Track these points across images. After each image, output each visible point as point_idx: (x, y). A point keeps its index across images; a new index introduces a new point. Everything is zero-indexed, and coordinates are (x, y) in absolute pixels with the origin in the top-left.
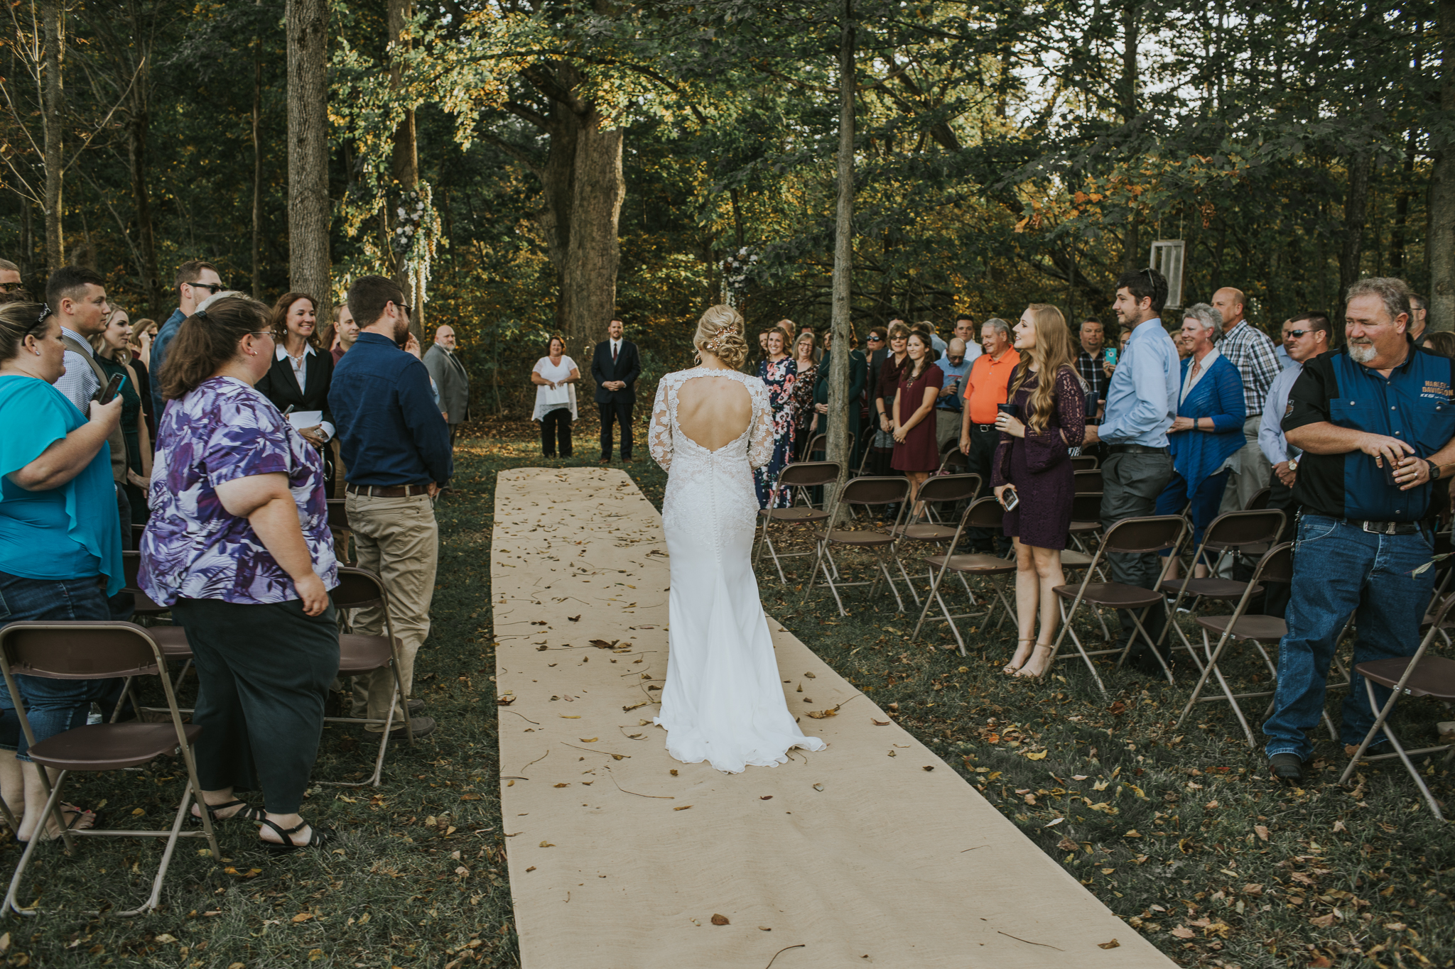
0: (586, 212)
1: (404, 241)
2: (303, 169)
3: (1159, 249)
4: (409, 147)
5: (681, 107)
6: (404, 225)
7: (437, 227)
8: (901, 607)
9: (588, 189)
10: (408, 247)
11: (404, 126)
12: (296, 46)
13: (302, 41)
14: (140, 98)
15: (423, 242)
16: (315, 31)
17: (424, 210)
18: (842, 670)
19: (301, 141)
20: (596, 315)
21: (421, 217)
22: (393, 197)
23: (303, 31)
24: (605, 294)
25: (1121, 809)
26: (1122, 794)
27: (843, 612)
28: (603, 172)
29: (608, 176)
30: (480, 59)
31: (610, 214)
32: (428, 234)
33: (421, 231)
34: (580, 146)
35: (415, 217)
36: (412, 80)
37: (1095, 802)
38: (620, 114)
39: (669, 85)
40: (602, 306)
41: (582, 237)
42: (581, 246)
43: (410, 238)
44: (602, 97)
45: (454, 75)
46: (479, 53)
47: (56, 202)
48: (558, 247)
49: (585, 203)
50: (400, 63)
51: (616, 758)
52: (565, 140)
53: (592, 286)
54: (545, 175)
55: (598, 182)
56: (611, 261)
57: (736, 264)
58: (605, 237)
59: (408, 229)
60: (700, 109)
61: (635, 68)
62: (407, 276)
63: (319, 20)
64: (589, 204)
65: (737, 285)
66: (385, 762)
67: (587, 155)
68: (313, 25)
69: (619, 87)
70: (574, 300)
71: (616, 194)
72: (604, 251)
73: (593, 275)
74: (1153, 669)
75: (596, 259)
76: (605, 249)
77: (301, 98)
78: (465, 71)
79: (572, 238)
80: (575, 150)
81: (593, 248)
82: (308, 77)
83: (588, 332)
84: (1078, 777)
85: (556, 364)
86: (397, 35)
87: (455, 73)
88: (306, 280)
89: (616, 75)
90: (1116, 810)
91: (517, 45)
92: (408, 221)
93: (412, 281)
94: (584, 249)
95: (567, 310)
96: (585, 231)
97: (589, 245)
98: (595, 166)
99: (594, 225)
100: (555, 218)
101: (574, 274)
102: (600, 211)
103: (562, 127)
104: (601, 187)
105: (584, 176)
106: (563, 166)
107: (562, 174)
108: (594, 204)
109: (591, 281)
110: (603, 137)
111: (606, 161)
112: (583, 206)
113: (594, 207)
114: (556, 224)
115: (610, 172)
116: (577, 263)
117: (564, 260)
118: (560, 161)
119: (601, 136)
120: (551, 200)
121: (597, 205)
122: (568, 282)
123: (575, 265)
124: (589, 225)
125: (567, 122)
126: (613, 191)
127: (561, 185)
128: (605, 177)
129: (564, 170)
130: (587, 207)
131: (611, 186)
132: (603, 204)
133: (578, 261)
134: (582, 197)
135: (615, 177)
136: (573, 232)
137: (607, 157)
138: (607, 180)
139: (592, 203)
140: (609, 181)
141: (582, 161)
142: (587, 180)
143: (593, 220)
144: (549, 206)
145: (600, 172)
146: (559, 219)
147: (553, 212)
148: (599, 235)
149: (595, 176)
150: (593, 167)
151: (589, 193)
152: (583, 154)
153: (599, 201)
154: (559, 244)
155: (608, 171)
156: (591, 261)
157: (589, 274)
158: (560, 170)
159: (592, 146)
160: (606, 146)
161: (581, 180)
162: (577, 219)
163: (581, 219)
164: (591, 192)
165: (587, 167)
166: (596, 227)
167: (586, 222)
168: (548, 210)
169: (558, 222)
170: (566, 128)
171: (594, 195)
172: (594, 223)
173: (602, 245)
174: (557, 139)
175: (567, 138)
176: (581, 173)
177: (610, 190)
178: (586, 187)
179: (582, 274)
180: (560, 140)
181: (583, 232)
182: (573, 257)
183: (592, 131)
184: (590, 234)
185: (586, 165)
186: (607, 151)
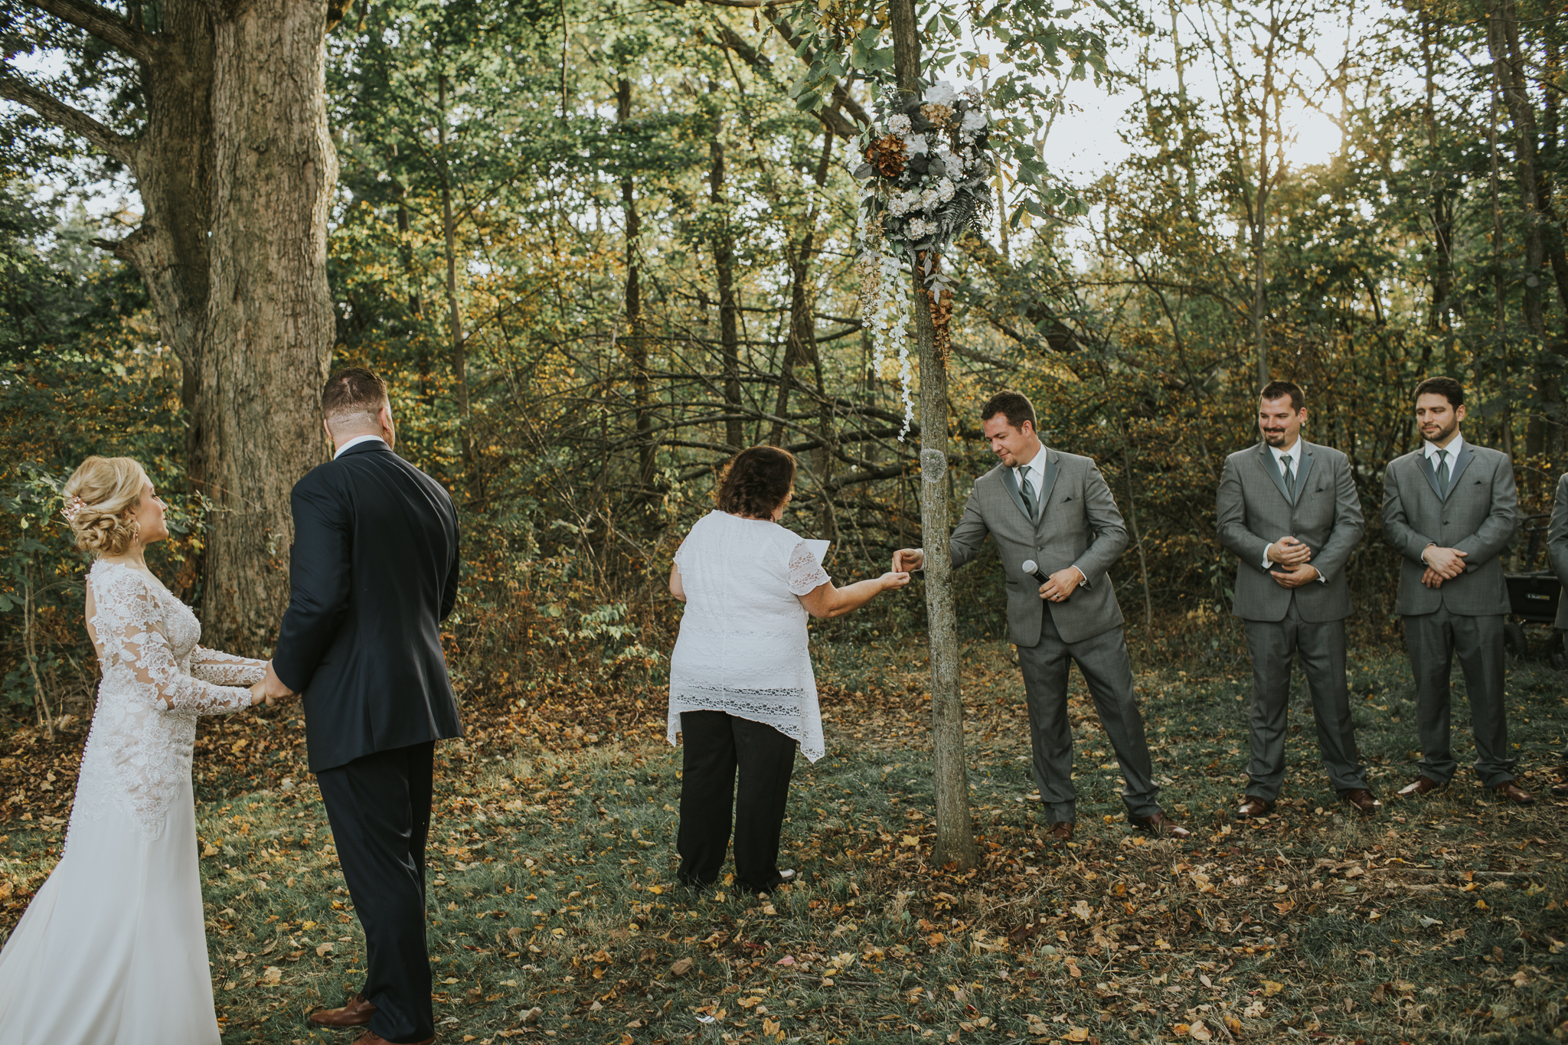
0: (249, 213)
9: (252, 158)
20: (288, 458)
28: (285, 118)
29: (297, 128)
31: (307, 219)
40: (301, 435)
41: (242, 275)
42: (239, 293)
48: (183, 310)
49: (245, 194)
52: (185, 79)
53: (273, 390)
55: (274, 141)
57: (916, 145)
58: (299, 271)
64: (255, 194)
65: (917, 228)
67: (242, 81)
70: (230, 426)
71: (319, 174)
72: (298, 306)
73: (276, 362)
75: (275, 322)
76: (298, 300)
79: (214, 278)
81: (271, 299)
83: (270, 499)
94: (248, 300)
95: (214, 451)
96: (249, 259)
97: (259, 291)
98: (264, 106)
99: (271, 243)
100: (170, 247)
101: (228, 364)
102: (284, 211)
103: (175, 50)
104: (282, 153)
105: (238, 131)
106: (183, 136)
107: (181, 152)
108: (268, 195)
109: (270, 377)
110: (280, 39)
111: (290, 95)
112: (239, 200)
113: (268, 202)
114: (174, 260)
115: (302, 121)
116: (231, 336)
117: (200, 335)
118: (175, 124)
119: (275, 36)
120: (158, 208)
121: (273, 197)
122: (214, 383)
123: (228, 343)
124: (257, 245)
125: (188, 41)
126: (311, 164)
127: (180, 176)
128: (290, 130)
129: (187, 143)
130: (250, 203)
131: (307, 152)
132: (288, 193)
133: (235, 331)
134: (236, 179)
135: (313, 134)
136: (216, 263)
137: (291, 85)
138: (295, 136)
139: (263, 191)
140: (301, 142)
141: (232, 97)
142: (246, 140)
143: (267, 231)
144: (153, 223)
145: (277, 120)
146: (179, 248)
147: (166, 234)
148: (285, 268)
149: (265, 128)
150: (258, 108)
151: (253, 169)
152: (231, 81)
153: (279, 188)
154: (182, 303)
155: (296, 117)
156: (268, 330)
157: (266, 362)
158: (175, 143)
159: (253, 59)
160: (288, 60)
161: (231, 140)
162: (226, 232)
163: (237, 231)
164: (258, 165)
165: (245, 110)
166: (274, 248)
167: (250, 237)
168: (154, 230)
169: (177, 255)
170: (188, 52)
171: (264, 172)
172: (269, 238)
173: (292, 292)
174: (166, 74)
175: (189, 75)
176: (230, 126)
177: (305, 160)
178: (243, 156)
179: (246, 361)
180: (173, 78)
181: (243, 262)
182: (221, 322)
183: (251, 24)
184: (261, 265)
185: (241, 105)
186: (291, 73)
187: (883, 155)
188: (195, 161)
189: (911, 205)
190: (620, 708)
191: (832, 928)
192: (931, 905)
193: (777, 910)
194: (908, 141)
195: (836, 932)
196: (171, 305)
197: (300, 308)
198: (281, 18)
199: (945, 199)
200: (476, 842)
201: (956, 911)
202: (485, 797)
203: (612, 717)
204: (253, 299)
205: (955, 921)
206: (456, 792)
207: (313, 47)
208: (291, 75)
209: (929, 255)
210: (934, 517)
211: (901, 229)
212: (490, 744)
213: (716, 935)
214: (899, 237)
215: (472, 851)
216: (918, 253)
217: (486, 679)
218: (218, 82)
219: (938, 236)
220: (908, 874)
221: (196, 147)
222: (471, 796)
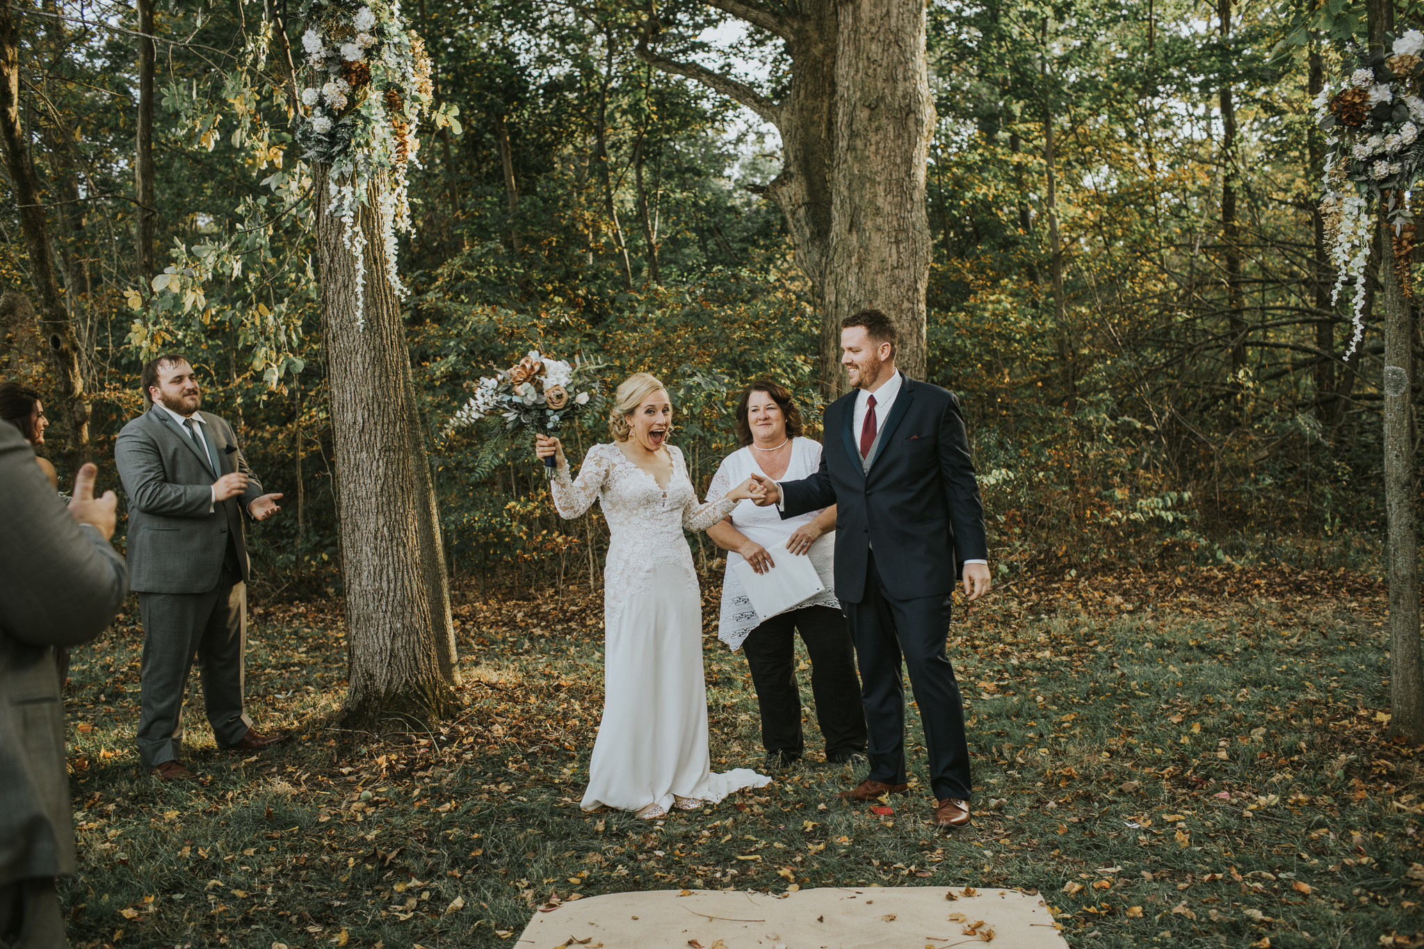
0: (862, 160)
1: (321, 124)
6: (321, 79)
7: (418, 79)
9: (864, 114)
10: (337, 143)
15: (380, 128)
17: (378, 31)
21: (369, 52)
28: (892, 79)
29: (901, 86)
31: (908, 161)
32: (393, 102)
33: (374, 97)
35: (352, 52)
41: (856, 209)
42: (853, 226)
43: (341, 117)
48: (812, 240)
49: (859, 143)
52: (817, 50)
55: (882, 98)
56: (915, 254)
57: (1380, 94)
58: (901, 206)
59: (335, 90)
64: (867, 143)
65: (1381, 169)
67: (857, 50)
71: (918, 122)
72: (900, 234)
73: (882, 281)
75: (882, 249)
76: (901, 229)
79: (835, 214)
81: (879, 229)
92: (334, 67)
93: (356, 244)
94: (860, 231)
95: (832, 355)
96: (862, 197)
97: (870, 223)
98: (875, 70)
99: (879, 183)
100: (804, 188)
101: (844, 283)
102: (890, 156)
103: (810, 27)
104: (889, 108)
105: (855, 92)
106: (815, 96)
107: (814, 110)
108: (877, 143)
109: (876, 294)
110: (888, 12)
111: (895, 58)
112: (855, 149)
113: (878, 149)
114: (807, 199)
115: (905, 79)
116: (847, 261)
117: (824, 260)
118: (810, 87)
119: (884, 11)
120: (796, 157)
121: (881, 145)
122: (833, 299)
123: (844, 266)
124: (868, 185)
125: (820, 18)
126: (912, 115)
127: (813, 130)
128: (895, 88)
129: (818, 103)
130: (863, 151)
131: (909, 105)
132: (893, 141)
133: (850, 257)
134: (852, 131)
135: (914, 89)
136: (837, 201)
137: (897, 50)
138: (900, 93)
139: (873, 141)
140: (904, 97)
141: (850, 65)
142: (860, 99)
143: (876, 173)
144: (792, 169)
145: (886, 80)
146: (811, 190)
147: (801, 178)
148: (890, 203)
149: (876, 88)
150: (870, 72)
151: (866, 123)
152: (850, 51)
153: (886, 138)
154: (812, 233)
155: (900, 76)
156: (876, 255)
157: (874, 281)
158: (810, 103)
159: (867, 32)
160: (895, 30)
161: (849, 100)
162: (844, 176)
163: (852, 174)
164: (870, 119)
165: (860, 74)
166: (882, 187)
167: (863, 179)
168: (792, 175)
169: (809, 195)
170: (820, 28)
171: (875, 125)
172: (878, 179)
173: (895, 223)
174: (803, 48)
175: (821, 46)
176: (848, 88)
177: (907, 112)
178: (858, 113)
179: (858, 281)
180: (808, 50)
181: (857, 200)
182: (840, 250)
184: (871, 202)
185: (857, 71)
186: (897, 41)
187: (1345, 106)
188: (825, 117)
189: (1374, 148)
190: (1161, 584)
191: (1271, 776)
192: (1369, 768)
193: (1230, 756)
194: (1372, 92)
195: (1274, 779)
196: (804, 236)
197: (902, 236)
199: (1407, 142)
200: (1004, 680)
201: (1392, 777)
202: (1022, 646)
203: (1152, 591)
204: (864, 230)
205: (1387, 785)
206: (1000, 640)
207: (915, 16)
208: (896, 42)
209: (1393, 192)
210: (1394, 427)
211: (1366, 171)
212: (1038, 604)
213: (1171, 769)
214: (1364, 178)
215: (998, 686)
216: (1382, 191)
217: (1048, 552)
218: (839, 53)
219: (1401, 174)
220: (1358, 742)
221: (826, 105)
222: (1010, 644)
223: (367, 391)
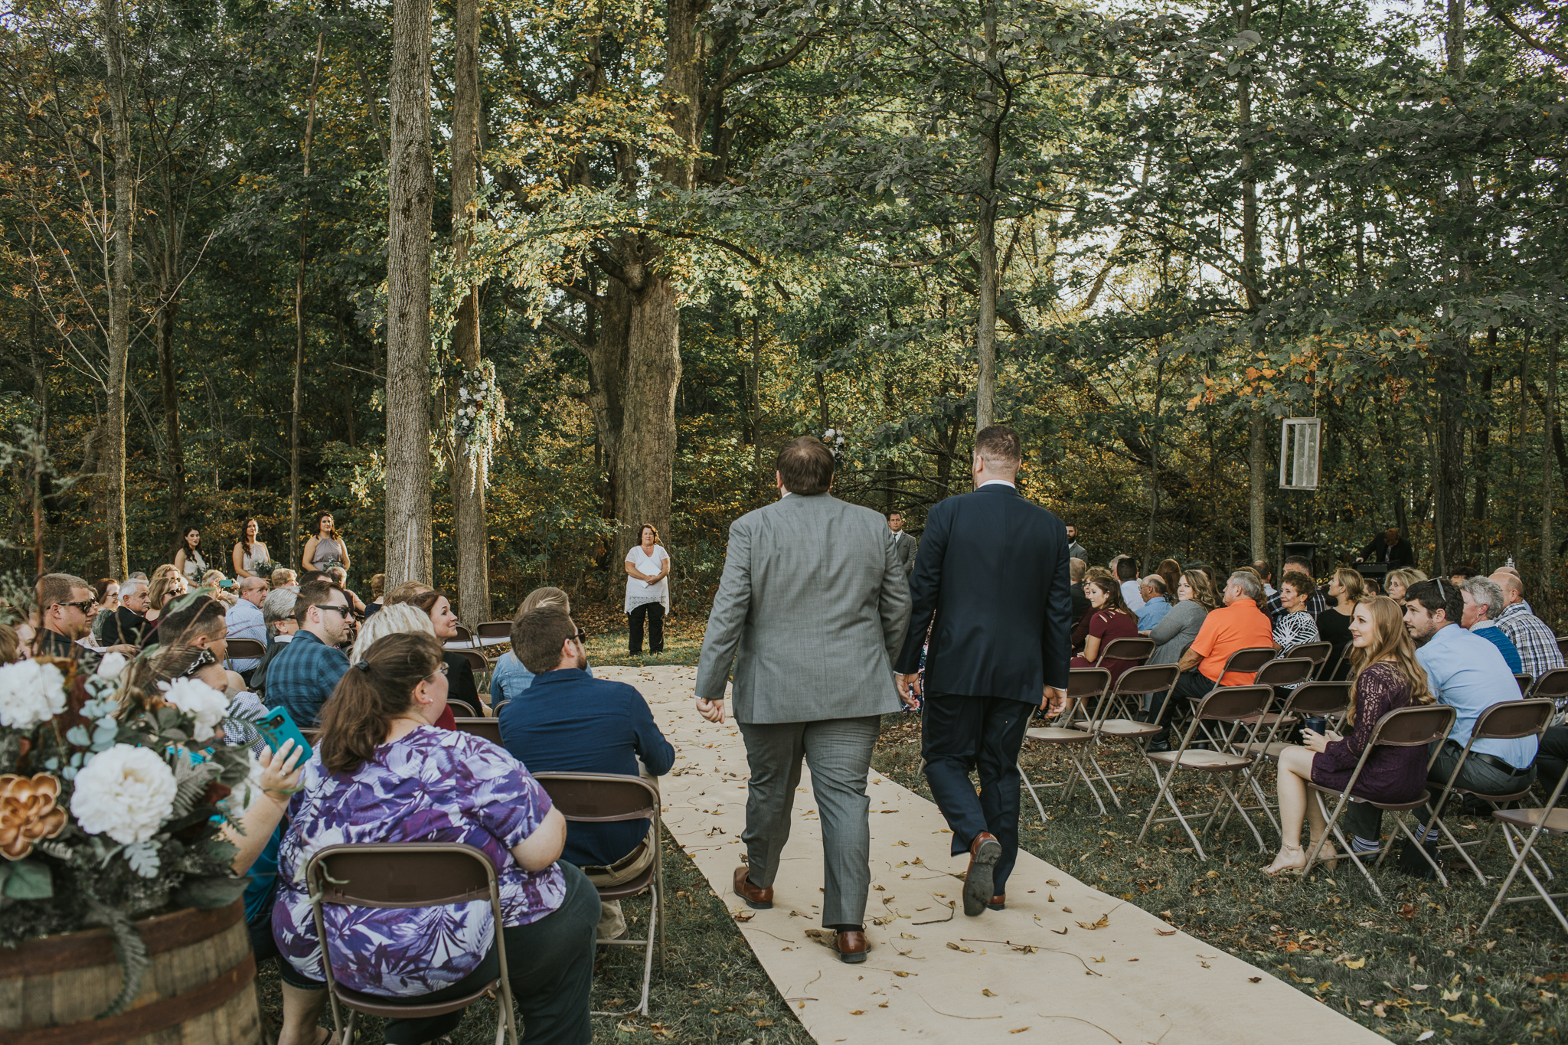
0: (642, 393)
1: (466, 423)
2: (405, 344)
3: (1291, 428)
4: (472, 325)
5: (764, 284)
6: (466, 406)
7: (501, 409)
8: (1103, 810)
9: (644, 369)
10: (471, 429)
11: (468, 300)
12: (401, 216)
13: (406, 211)
14: (172, 273)
15: (485, 424)
16: (421, 201)
17: (488, 390)
18: (1080, 875)
19: (403, 316)
21: (484, 397)
22: (453, 374)
23: (409, 201)
24: (662, 479)
25: (1487, 1022)
26: (1479, 1005)
27: (1045, 817)
28: (660, 351)
29: (664, 355)
30: (552, 232)
31: (667, 396)
32: (492, 415)
33: (484, 413)
34: (634, 325)
35: (478, 397)
36: (478, 254)
37: (1453, 1013)
38: (697, 290)
39: (750, 258)
40: (658, 492)
41: (638, 420)
42: (636, 428)
43: (472, 420)
44: (677, 272)
45: (524, 249)
46: (552, 227)
47: (120, 381)
48: (610, 430)
49: (641, 384)
50: (464, 236)
51: (899, 974)
53: (647, 472)
54: (595, 354)
55: (654, 361)
56: (668, 445)
58: (662, 419)
59: (471, 410)
60: (782, 284)
61: (716, 241)
62: (467, 459)
63: (425, 189)
64: (645, 384)
66: (652, 985)
67: (642, 333)
68: (419, 195)
69: (697, 262)
70: (629, 487)
71: (673, 374)
72: (661, 434)
73: (649, 459)
74: (1421, 870)
75: (651, 443)
76: (661, 432)
77: (404, 271)
78: (537, 244)
79: (626, 421)
80: (628, 328)
81: (649, 431)
82: (412, 249)
84: (1417, 987)
85: (648, 554)
86: (462, 207)
87: (525, 246)
88: (404, 463)
89: (693, 248)
90: (1482, 1022)
91: (591, 218)
92: (471, 402)
93: (473, 466)
94: (639, 432)
95: (621, 497)
96: (641, 413)
97: (644, 428)
98: (651, 345)
99: (650, 406)
100: (606, 399)
101: (629, 459)
102: (656, 392)
103: (612, 304)
104: (658, 367)
105: (639, 355)
106: (614, 345)
107: (613, 353)
108: (650, 385)
110: (660, 315)
111: (663, 340)
112: (638, 386)
113: (650, 387)
114: (607, 406)
115: (667, 351)
116: (631, 446)
117: (617, 444)
118: (611, 340)
121: (653, 386)
122: (623, 467)
123: (630, 449)
124: (644, 407)
125: (619, 299)
126: (670, 371)
127: (611, 365)
128: (662, 356)
129: (615, 350)
130: (642, 388)
131: (668, 366)
132: (659, 383)
133: (633, 445)
134: (637, 377)
135: (672, 357)
136: (627, 414)
137: (663, 335)
138: (664, 359)
139: (648, 383)
140: (666, 361)
141: (637, 339)
142: (642, 360)
143: (649, 401)
144: (599, 387)
145: (657, 351)
146: (610, 400)
147: (604, 393)
148: (655, 417)
149: (651, 354)
150: (649, 345)
151: (645, 373)
152: (638, 332)
153: (655, 382)
154: (610, 426)
155: (665, 350)
156: (647, 445)
157: (645, 459)
158: (610, 349)
159: (648, 323)
160: (663, 325)
161: (636, 360)
162: (632, 401)
163: (636, 400)
164: (647, 371)
165: (643, 346)
166: (652, 409)
167: (642, 403)
168: (599, 391)
169: (609, 404)
170: (618, 305)
171: (649, 374)
172: (650, 404)
173: (658, 428)
174: (608, 316)
175: (618, 316)
176: (636, 352)
177: (666, 370)
178: (641, 367)
179: (637, 458)
180: (611, 318)
181: (638, 414)
182: (627, 440)
183: (648, 308)
184: (646, 416)
185: (641, 344)
186: (663, 329)
188: (619, 358)
196: (605, 427)
197: (661, 436)
198: (660, 305)
204: (641, 431)
207: (674, 317)
208: (663, 331)
218: (632, 332)
221: (619, 350)
223: (475, 520)
